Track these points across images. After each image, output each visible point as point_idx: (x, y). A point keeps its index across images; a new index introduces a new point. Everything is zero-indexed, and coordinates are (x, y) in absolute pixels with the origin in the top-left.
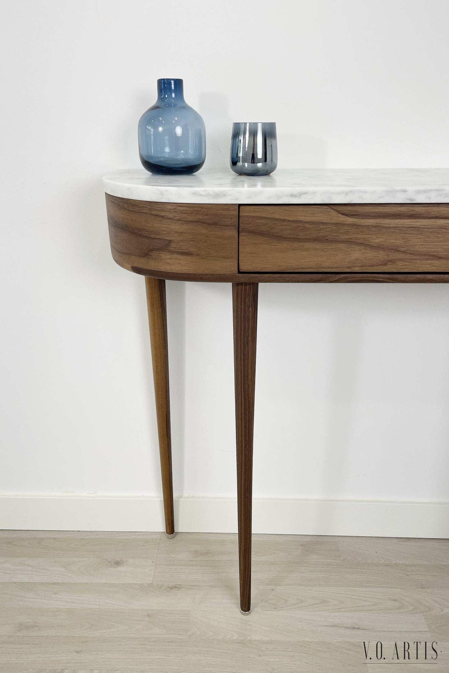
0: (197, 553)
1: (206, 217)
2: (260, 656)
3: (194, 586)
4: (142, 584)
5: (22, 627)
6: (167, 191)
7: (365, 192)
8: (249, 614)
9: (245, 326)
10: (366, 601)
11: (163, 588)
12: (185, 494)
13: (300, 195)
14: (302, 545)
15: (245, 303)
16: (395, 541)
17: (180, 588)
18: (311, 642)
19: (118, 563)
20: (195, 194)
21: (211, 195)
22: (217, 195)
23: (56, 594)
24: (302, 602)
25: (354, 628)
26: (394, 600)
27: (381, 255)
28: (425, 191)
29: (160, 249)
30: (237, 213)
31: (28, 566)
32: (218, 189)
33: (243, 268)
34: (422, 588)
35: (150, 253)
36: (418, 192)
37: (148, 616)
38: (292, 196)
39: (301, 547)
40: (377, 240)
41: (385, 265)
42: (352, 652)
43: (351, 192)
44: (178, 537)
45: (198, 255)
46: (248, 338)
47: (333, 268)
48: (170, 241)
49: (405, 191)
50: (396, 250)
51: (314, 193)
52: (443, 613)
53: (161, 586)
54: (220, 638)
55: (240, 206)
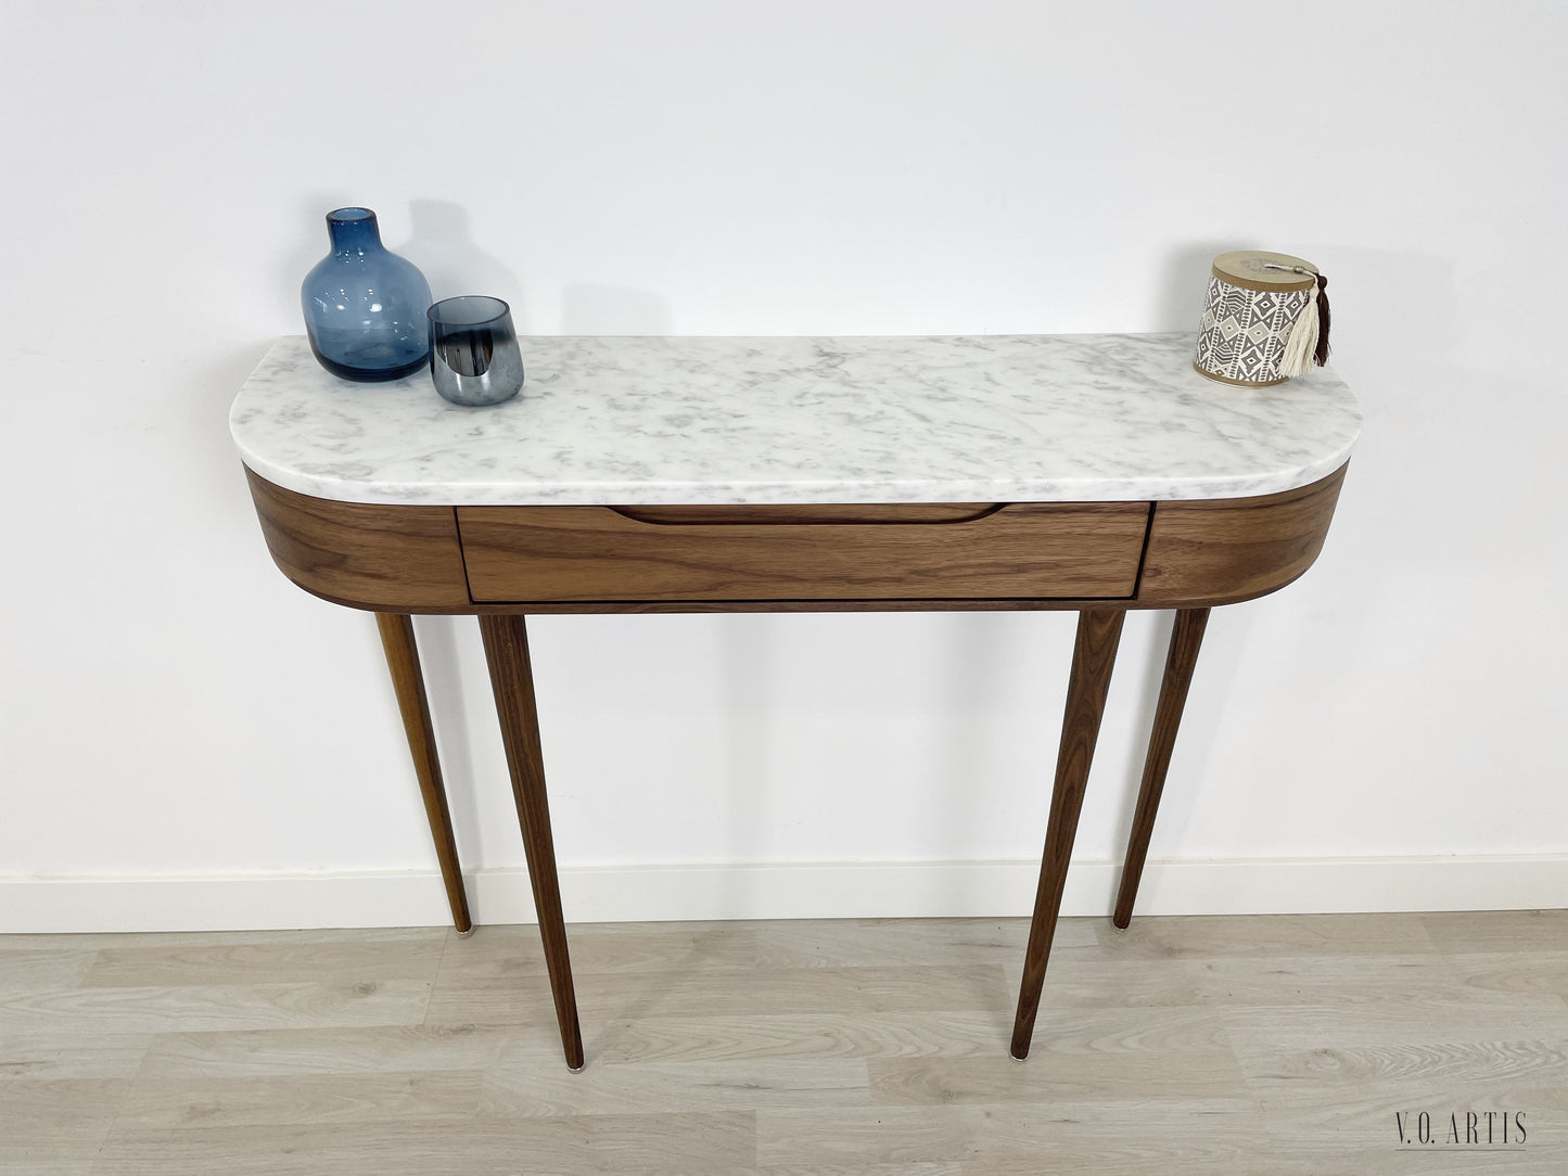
0: (508, 964)
1: (400, 525)
2: (587, 1142)
3: (495, 1026)
4: (405, 1027)
5: (195, 1112)
6: (325, 484)
7: (664, 489)
8: (579, 1072)
9: (503, 668)
10: (779, 1038)
11: (441, 1032)
12: (487, 865)
13: (556, 493)
14: (694, 941)
15: (498, 636)
16: (855, 925)
17: (470, 1031)
18: (676, 1115)
19: (367, 990)
20: (374, 491)
21: (401, 493)
22: (412, 493)
23: (254, 1051)
24: (674, 1045)
25: (750, 1087)
26: (825, 1034)
27: (707, 577)
28: (761, 489)
29: (329, 566)
30: (453, 517)
31: (206, 1000)
32: (412, 485)
33: (477, 596)
34: (878, 1011)
35: (315, 569)
36: (750, 489)
37: (411, 1083)
38: (542, 494)
39: (692, 944)
40: (697, 555)
41: (715, 589)
42: (737, 1129)
43: (640, 489)
44: (478, 935)
45: (395, 578)
46: (512, 686)
47: (629, 594)
48: (344, 557)
49: (728, 488)
50: (727, 569)
51: (578, 491)
52: (902, 1053)
53: (439, 1029)
54: (527, 1115)
55: (455, 507)
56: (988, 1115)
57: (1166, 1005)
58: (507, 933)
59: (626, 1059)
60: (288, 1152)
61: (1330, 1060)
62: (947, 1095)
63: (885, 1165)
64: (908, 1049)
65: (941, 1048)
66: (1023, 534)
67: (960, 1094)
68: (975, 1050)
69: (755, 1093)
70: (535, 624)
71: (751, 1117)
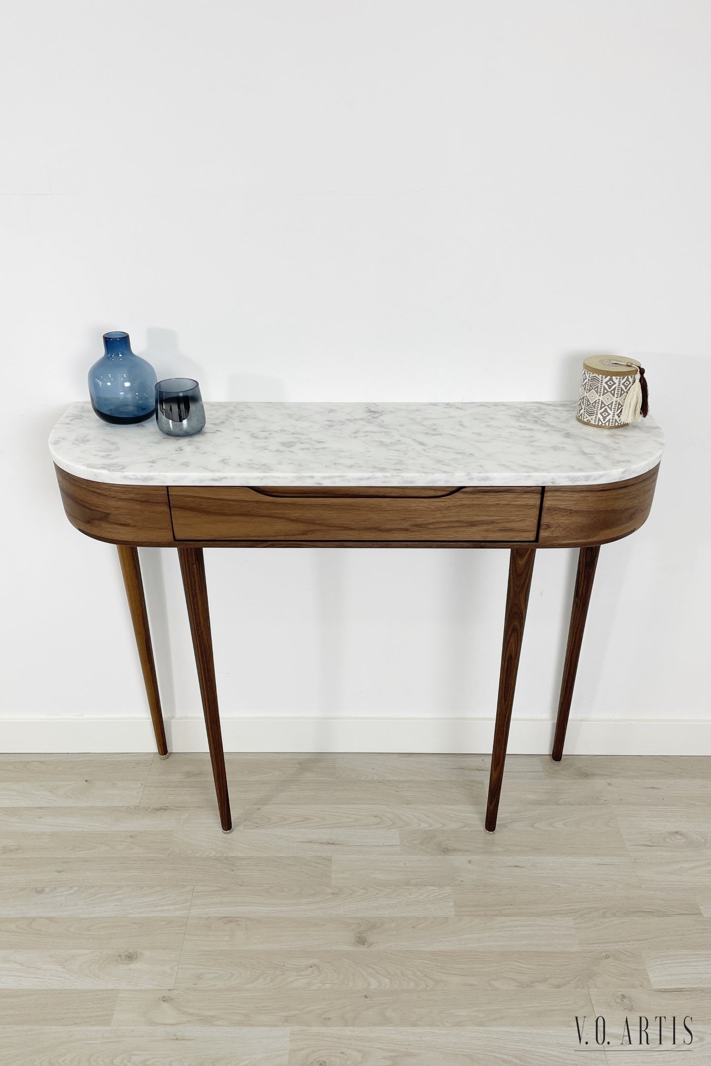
0: (188, 774)
1: (138, 496)
2: (233, 871)
3: (181, 807)
4: (128, 807)
6: (100, 474)
7: (278, 478)
8: (228, 833)
9: (191, 580)
10: (348, 818)
11: (149, 810)
12: (178, 715)
13: (221, 479)
14: (299, 763)
15: (188, 561)
16: (396, 756)
17: (166, 810)
18: (285, 857)
20: (125, 477)
21: (140, 479)
22: (146, 479)
23: (40, 818)
24: (285, 820)
25: (329, 843)
26: (375, 816)
27: (301, 527)
28: (329, 478)
29: (101, 519)
30: (166, 492)
32: (145, 474)
33: (179, 536)
34: (407, 804)
35: (92, 521)
36: (324, 478)
37: (131, 837)
38: (213, 480)
39: (298, 765)
40: (296, 515)
41: (306, 534)
42: (321, 866)
43: (266, 477)
44: (172, 758)
45: (135, 526)
46: (195, 590)
47: (260, 536)
48: (108, 514)
49: (312, 477)
50: (313, 522)
51: (233, 478)
52: (420, 827)
53: (147, 808)
54: (198, 855)
55: (167, 487)
56: (470, 862)
57: (581, 805)
58: (189, 757)
59: (257, 827)
60: (59, 872)
61: (679, 837)
62: (446, 851)
63: (408, 887)
64: (424, 826)
65: (444, 825)
66: (473, 505)
67: (455, 850)
68: (465, 826)
69: (333, 847)
70: (209, 554)
71: (329, 860)
